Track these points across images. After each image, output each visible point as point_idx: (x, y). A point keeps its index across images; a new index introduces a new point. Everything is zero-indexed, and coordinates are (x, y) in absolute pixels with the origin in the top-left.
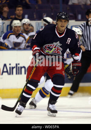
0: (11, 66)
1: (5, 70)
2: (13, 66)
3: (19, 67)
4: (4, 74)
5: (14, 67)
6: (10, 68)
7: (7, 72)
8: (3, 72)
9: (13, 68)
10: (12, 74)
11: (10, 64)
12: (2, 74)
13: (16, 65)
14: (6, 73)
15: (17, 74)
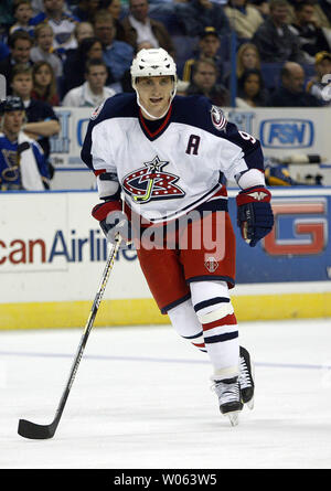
0: (77, 236)
1: (59, 248)
2: (83, 238)
3: (98, 240)
4: (56, 258)
5: (86, 240)
6: (73, 241)
7: (65, 253)
8: (54, 253)
9: (81, 243)
10: (80, 259)
11: (73, 232)
12: (51, 260)
13: (92, 232)
14: (63, 258)
15: (92, 259)
